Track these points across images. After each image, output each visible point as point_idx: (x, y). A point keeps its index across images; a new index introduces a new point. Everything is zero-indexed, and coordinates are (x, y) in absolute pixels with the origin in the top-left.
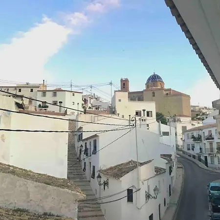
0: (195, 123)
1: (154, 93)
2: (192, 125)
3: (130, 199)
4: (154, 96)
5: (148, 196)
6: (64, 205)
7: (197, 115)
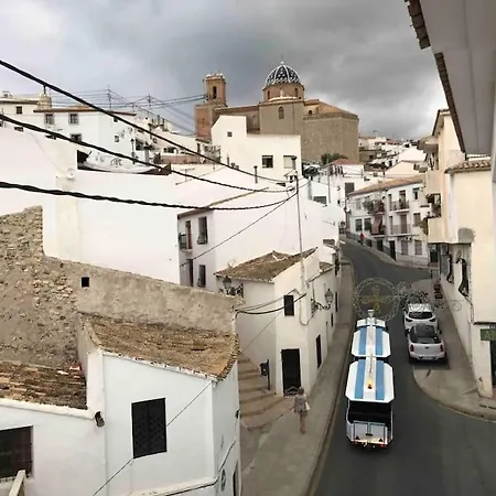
0: (369, 174)
1: (281, 110)
2: (366, 180)
3: (289, 310)
4: (282, 117)
5: (315, 306)
6: (216, 315)
7: (372, 158)
